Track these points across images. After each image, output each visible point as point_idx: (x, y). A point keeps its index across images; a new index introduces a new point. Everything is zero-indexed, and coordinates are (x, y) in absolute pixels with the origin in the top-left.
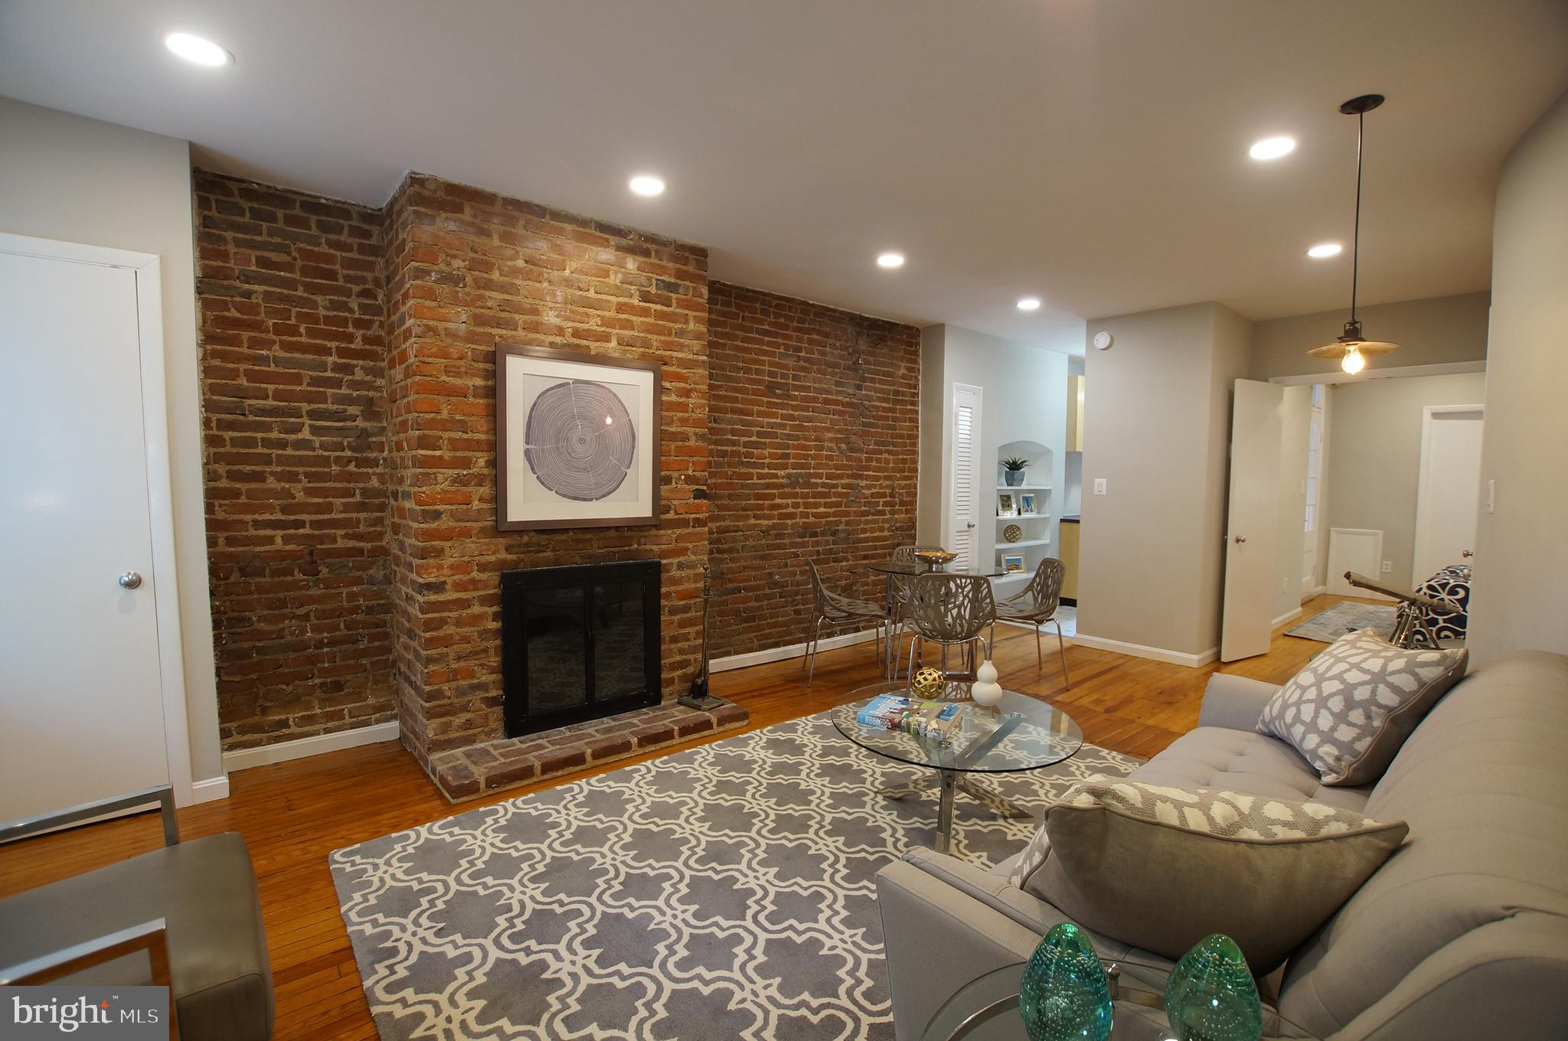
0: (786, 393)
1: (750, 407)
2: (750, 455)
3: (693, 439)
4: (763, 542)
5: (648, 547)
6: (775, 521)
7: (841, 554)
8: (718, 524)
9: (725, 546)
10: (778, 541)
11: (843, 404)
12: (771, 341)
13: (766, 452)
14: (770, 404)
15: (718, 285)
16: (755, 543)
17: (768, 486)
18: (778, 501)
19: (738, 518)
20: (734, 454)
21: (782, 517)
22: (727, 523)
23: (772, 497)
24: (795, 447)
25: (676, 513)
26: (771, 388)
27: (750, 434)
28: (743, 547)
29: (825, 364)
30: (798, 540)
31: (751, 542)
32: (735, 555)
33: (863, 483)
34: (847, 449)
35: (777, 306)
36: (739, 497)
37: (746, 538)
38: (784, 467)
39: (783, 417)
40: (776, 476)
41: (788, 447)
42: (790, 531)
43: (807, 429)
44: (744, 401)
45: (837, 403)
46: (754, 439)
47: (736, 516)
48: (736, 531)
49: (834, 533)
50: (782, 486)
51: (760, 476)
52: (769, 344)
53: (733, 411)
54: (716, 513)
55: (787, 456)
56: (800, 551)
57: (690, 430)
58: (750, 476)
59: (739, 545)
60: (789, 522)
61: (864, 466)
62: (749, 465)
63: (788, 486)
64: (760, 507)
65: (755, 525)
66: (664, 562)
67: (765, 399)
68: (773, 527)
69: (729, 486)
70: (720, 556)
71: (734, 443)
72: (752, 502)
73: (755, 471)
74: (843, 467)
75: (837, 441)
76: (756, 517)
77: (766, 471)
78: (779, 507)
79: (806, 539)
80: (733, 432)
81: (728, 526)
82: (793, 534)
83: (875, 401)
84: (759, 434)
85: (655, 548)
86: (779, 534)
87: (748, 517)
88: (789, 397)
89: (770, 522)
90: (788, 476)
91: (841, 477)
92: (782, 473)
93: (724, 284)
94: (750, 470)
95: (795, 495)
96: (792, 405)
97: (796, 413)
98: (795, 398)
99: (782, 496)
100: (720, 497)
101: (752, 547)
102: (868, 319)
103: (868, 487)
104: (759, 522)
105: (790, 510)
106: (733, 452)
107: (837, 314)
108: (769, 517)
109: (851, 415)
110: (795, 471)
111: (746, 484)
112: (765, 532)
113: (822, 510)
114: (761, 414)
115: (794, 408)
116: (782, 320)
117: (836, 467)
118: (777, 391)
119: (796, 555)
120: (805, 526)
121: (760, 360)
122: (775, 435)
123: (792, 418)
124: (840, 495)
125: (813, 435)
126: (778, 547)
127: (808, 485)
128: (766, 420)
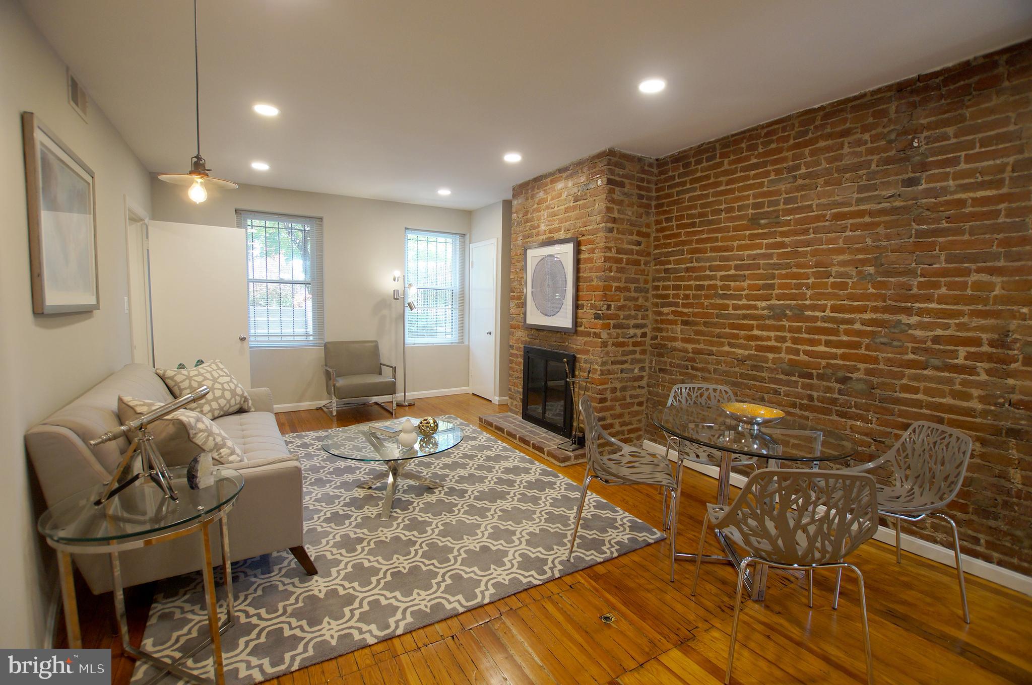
0: (775, 220)
1: (729, 243)
2: (728, 288)
3: (595, 280)
4: (737, 369)
5: (572, 345)
6: (752, 352)
7: (854, 410)
8: (694, 346)
9: (699, 365)
10: (754, 373)
11: (871, 213)
12: (757, 174)
13: (745, 284)
14: (752, 237)
15: (704, 146)
16: (728, 369)
17: (745, 317)
18: (756, 332)
19: (712, 344)
20: (710, 287)
21: (760, 348)
22: (702, 346)
23: (751, 328)
24: (782, 277)
25: (585, 328)
26: (754, 221)
27: (728, 268)
28: (715, 370)
29: (836, 171)
30: (782, 376)
31: (724, 367)
32: (706, 375)
33: (914, 320)
34: (877, 272)
35: (768, 134)
36: (715, 325)
37: (718, 363)
38: (767, 298)
39: (769, 247)
40: (755, 307)
41: (773, 277)
42: (770, 365)
43: (804, 255)
44: (724, 239)
45: (861, 214)
46: (732, 272)
47: (710, 341)
48: (709, 355)
49: (844, 380)
50: (762, 317)
51: (735, 307)
52: (755, 177)
53: (713, 250)
54: (692, 337)
55: (772, 287)
56: (783, 389)
57: (594, 275)
58: (726, 307)
59: (711, 367)
60: (771, 356)
61: (914, 296)
62: (724, 297)
63: (769, 318)
64: (736, 337)
65: (728, 353)
66: (578, 356)
67: (747, 233)
68: (749, 357)
69: (705, 315)
70: (694, 372)
71: (711, 278)
72: (727, 330)
73: (730, 302)
74: (865, 297)
75: (856, 264)
76: (731, 345)
77: (744, 302)
78: (757, 338)
79: (793, 378)
80: (711, 269)
81: (702, 349)
82: (775, 369)
83: (955, 192)
84: (737, 268)
85: (574, 346)
86: (755, 366)
87: (722, 344)
88: (778, 224)
89: (747, 353)
90: (770, 308)
91: (863, 310)
92: (764, 304)
93: (710, 143)
94: (726, 302)
95: (781, 328)
96: (781, 232)
97: (787, 240)
98: (788, 223)
99: (761, 328)
100: (696, 324)
101: (724, 372)
102: (936, 75)
103: (921, 326)
104: (733, 350)
105: (772, 343)
106: (709, 286)
107: (868, 98)
108: (745, 347)
109: (888, 225)
110: (782, 302)
111: (721, 314)
112: (742, 361)
113: (822, 348)
114: (740, 248)
115: (784, 234)
116: (773, 146)
117: (851, 297)
118: (763, 222)
119: (776, 392)
120: (792, 363)
121: (744, 196)
122: (758, 266)
123: (782, 245)
124: (859, 333)
125: (812, 260)
126: (754, 378)
127: (799, 317)
128: (747, 253)
